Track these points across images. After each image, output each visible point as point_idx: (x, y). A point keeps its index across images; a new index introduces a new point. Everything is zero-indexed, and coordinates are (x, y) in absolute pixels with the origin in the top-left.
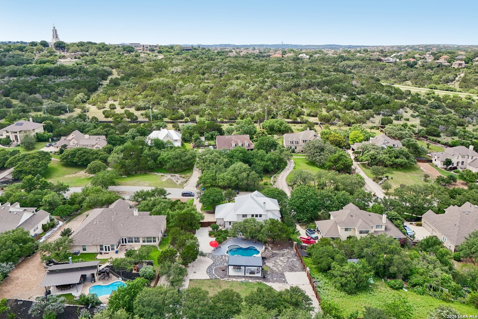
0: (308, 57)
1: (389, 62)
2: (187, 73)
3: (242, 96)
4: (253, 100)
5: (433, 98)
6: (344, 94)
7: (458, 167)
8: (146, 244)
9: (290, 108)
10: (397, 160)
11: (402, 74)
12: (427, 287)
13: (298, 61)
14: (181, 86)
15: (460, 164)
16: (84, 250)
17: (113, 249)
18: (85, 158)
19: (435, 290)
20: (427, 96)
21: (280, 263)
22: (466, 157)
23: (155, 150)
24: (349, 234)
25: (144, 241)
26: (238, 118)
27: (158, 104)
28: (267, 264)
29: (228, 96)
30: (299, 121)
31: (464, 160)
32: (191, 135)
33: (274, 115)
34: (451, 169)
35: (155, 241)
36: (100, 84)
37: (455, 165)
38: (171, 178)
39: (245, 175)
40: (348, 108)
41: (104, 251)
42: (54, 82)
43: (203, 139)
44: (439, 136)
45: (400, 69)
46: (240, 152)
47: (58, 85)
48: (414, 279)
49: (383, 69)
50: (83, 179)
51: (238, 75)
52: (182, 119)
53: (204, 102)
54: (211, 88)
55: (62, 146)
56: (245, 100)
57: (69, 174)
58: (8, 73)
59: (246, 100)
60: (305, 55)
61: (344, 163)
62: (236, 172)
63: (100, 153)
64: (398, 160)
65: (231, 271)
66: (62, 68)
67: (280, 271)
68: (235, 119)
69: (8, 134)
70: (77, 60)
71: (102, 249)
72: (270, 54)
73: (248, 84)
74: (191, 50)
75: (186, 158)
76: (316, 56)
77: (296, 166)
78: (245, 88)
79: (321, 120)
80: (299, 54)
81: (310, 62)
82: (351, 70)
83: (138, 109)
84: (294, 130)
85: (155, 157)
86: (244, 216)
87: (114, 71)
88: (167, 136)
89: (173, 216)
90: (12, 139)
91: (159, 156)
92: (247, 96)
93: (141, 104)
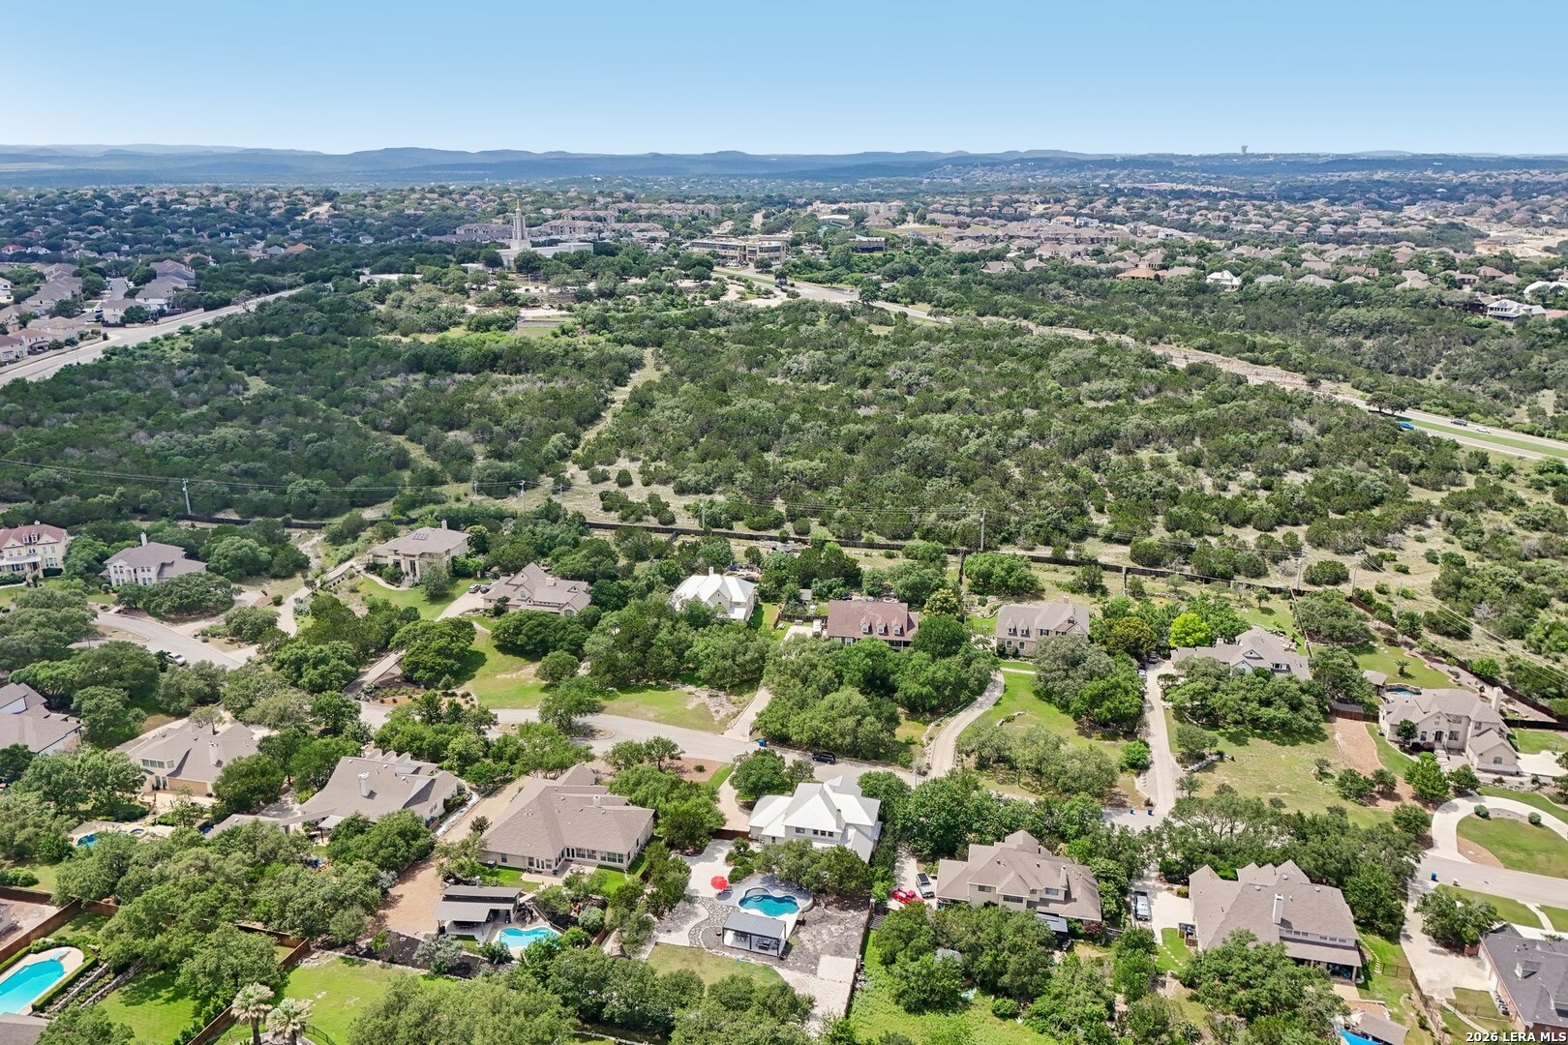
0: (1237, 281)
1: (1503, 318)
2: (824, 378)
3: (940, 471)
4: (965, 482)
5: (1555, 484)
6: (1247, 470)
7: (1437, 745)
8: (607, 863)
9: (1055, 516)
10: (1263, 709)
11: (1533, 366)
12: (1052, 1021)
13: (1199, 298)
14: (794, 429)
15: (1445, 739)
16: (504, 860)
17: (549, 866)
18: (539, 637)
19: (1066, 1027)
20: (1537, 476)
21: (825, 937)
22: (1464, 720)
23: (684, 631)
24: (985, 897)
25: (603, 859)
26: (916, 534)
27: (730, 479)
28: (801, 935)
29: (903, 466)
30: (1071, 558)
31: (1456, 727)
32: (781, 582)
33: (1010, 534)
34: (1416, 749)
35: (621, 861)
36: (606, 401)
37: (1431, 739)
38: (707, 700)
39: (850, 722)
40: (1235, 519)
41: (535, 868)
42: (504, 392)
43: (807, 594)
44: (1463, 634)
45: (1532, 346)
46: (867, 656)
47: (512, 404)
48: (1042, 1004)
49: (1474, 342)
50: (531, 689)
51: (952, 395)
52: (777, 526)
53: (840, 483)
54: (868, 438)
55: (499, 601)
56: (942, 483)
57: (505, 671)
58: (406, 362)
59: (948, 482)
60: (1227, 274)
61: (1116, 708)
62: (834, 713)
63: (570, 628)
64: (1267, 713)
65: (729, 938)
66: (525, 352)
67: (816, 950)
68: (906, 539)
69: (397, 558)
70: (564, 312)
71: (531, 864)
72: (1120, 265)
73: (966, 431)
74: (880, 249)
75: (747, 657)
76: (1264, 280)
77: (1004, 699)
78: (958, 442)
79: (1135, 557)
80: (1212, 272)
81: (1241, 301)
82: (1366, 338)
83: (682, 490)
84: (1047, 586)
85: (679, 649)
86: (798, 830)
87: (648, 352)
88: (718, 593)
89: (665, 813)
90: (404, 570)
91: (689, 647)
92: (954, 470)
93: (689, 477)
